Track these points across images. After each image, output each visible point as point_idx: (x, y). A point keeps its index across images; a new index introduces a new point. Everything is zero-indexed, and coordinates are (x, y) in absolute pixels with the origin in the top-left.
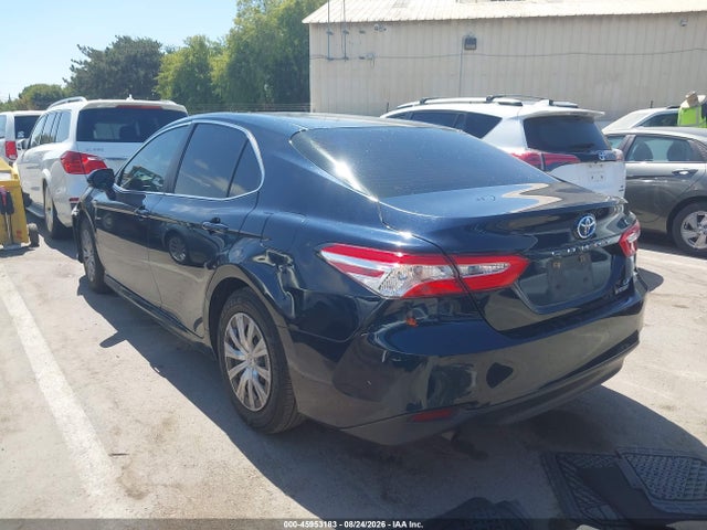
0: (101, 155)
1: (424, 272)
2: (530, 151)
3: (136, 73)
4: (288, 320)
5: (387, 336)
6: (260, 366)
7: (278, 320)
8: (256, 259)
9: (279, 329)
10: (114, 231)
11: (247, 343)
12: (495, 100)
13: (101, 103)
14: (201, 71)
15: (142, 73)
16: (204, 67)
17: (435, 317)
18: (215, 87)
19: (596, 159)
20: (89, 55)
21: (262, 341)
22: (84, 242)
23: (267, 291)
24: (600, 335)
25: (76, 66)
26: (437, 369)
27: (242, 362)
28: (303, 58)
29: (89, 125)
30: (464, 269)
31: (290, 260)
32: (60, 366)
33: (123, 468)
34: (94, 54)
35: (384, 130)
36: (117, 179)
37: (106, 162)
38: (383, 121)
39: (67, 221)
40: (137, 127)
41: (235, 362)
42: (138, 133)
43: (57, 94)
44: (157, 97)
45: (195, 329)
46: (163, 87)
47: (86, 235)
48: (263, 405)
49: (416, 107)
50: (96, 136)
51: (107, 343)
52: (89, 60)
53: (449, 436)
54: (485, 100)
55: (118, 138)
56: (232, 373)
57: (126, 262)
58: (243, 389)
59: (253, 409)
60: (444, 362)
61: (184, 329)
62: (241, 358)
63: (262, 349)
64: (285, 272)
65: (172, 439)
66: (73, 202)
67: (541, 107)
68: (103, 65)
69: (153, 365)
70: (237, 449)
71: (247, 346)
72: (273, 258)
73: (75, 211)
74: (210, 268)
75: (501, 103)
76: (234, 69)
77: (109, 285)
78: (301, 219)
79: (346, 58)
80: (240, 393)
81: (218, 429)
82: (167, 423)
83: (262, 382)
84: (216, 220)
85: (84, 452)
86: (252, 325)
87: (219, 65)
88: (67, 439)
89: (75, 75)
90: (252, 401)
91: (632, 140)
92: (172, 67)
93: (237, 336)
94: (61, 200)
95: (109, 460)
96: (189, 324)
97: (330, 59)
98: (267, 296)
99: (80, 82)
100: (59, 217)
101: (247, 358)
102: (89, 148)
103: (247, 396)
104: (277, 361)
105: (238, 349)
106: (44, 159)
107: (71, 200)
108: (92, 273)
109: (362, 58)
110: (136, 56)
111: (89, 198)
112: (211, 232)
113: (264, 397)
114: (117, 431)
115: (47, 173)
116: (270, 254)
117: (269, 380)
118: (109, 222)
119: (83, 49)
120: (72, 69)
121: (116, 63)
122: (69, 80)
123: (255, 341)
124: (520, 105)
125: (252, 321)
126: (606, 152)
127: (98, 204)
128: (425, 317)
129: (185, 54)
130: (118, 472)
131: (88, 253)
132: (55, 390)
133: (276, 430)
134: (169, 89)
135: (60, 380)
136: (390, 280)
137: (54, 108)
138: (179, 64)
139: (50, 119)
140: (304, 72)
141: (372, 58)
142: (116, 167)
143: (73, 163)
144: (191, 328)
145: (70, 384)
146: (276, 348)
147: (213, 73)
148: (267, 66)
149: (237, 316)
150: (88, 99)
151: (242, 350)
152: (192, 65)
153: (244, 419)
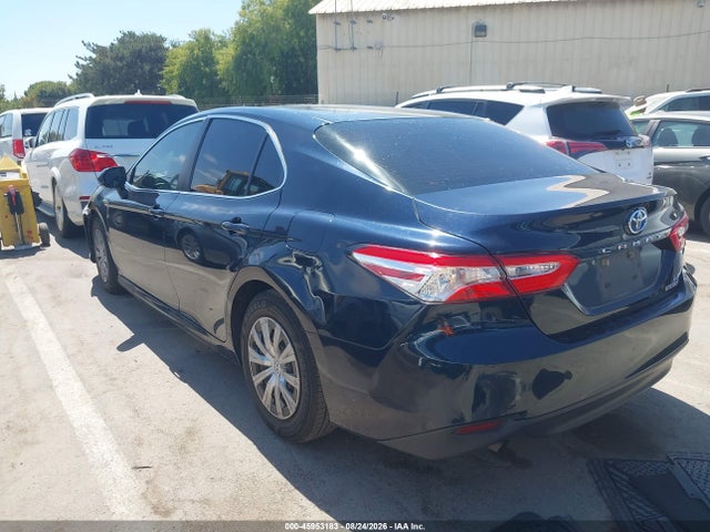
0: (111, 153)
1: (467, 274)
2: (555, 139)
3: (142, 69)
4: (318, 326)
5: (430, 344)
6: (288, 372)
7: (307, 325)
8: (281, 261)
9: (309, 336)
10: (125, 229)
11: (272, 349)
12: (516, 87)
13: (108, 99)
14: (206, 65)
15: (147, 68)
16: (209, 60)
17: (478, 324)
18: (221, 80)
19: (623, 146)
20: (94, 51)
21: (289, 347)
22: (96, 241)
23: (294, 295)
24: (650, 336)
25: (82, 62)
26: (482, 377)
27: (267, 367)
28: (310, 50)
29: (97, 122)
30: (511, 270)
31: (318, 263)
32: (77, 372)
33: (147, 482)
34: (99, 50)
35: (411, 122)
36: (128, 177)
37: (115, 158)
38: (399, 112)
39: (77, 220)
40: (146, 123)
41: (260, 368)
42: (147, 129)
43: (63, 91)
44: (163, 92)
45: (215, 330)
46: (168, 82)
47: (98, 234)
48: (292, 413)
49: (432, 96)
50: (104, 134)
51: (124, 347)
52: (94, 56)
53: (496, 448)
54: (505, 87)
55: (126, 134)
56: (257, 379)
57: (139, 262)
58: (270, 397)
59: (281, 417)
60: (490, 370)
61: (205, 332)
62: (266, 363)
63: (290, 355)
64: (314, 274)
65: (197, 449)
66: (84, 200)
67: (563, 94)
68: (108, 61)
69: (172, 370)
70: (266, 460)
71: (272, 350)
72: (300, 260)
73: (86, 211)
74: (232, 270)
75: (522, 91)
76: (240, 62)
77: (124, 285)
78: (329, 219)
79: (354, 48)
80: (266, 400)
81: (244, 437)
82: (190, 433)
83: (291, 389)
84: (236, 220)
85: (107, 465)
86: (278, 330)
87: (224, 59)
88: (88, 451)
89: (80, 71)
90: (279, 410)
91: (656, 125)
92: (178, 61)
93: (263, 341)
94: (71, 198)
95: (133, 473)
96: (208, 326)
97: (337, 49)
98: (294, 300)
99: (86, 78)
100: (70, 216)
101: (274, 364)
102: (97, 145)
103: (274, 403)
104: (306, 366)
105: (262, 354)
106: (52, 157)
107: (81, 198)
108: (106, 273)
109: (370, 48)
110: (140, 51)
111: (100, 197)
112: (232, 233)
113: (292, 405)
114: (139, 442)
115: (56, 172)
116: (296, 256)
117: (298, 387)
118: (119, 219)
119: (87, 45)
120: (78, 65)
121: (122, 59)
122: (75, 77)
123: (282, 346)
124: (542, 91)
125: (278, 325)
126: (634, 138)
127: (110, 203)
128: (468, 324)
129: (191, 48)
130: (142, 487)
131: (101, 253)
132: (73, 399)
133: (307, 439)
134: (175, 83)
135: (77, 386)
136: (431, 284)
137: (61, 105)
138: (184, 58)
139: (58, 116)
140: (311, 63)
141: (380, 47)
142: (127, 165)
143: (82, 160)
144: (212, 331)
145: (89, 392)
146: (305, 354)
147: (218, 67)
148: (273, 59)
149: (262, 320)
150: (96, 95)
151: (267, 355)
152: (197, 59)
153: (271, 427)
